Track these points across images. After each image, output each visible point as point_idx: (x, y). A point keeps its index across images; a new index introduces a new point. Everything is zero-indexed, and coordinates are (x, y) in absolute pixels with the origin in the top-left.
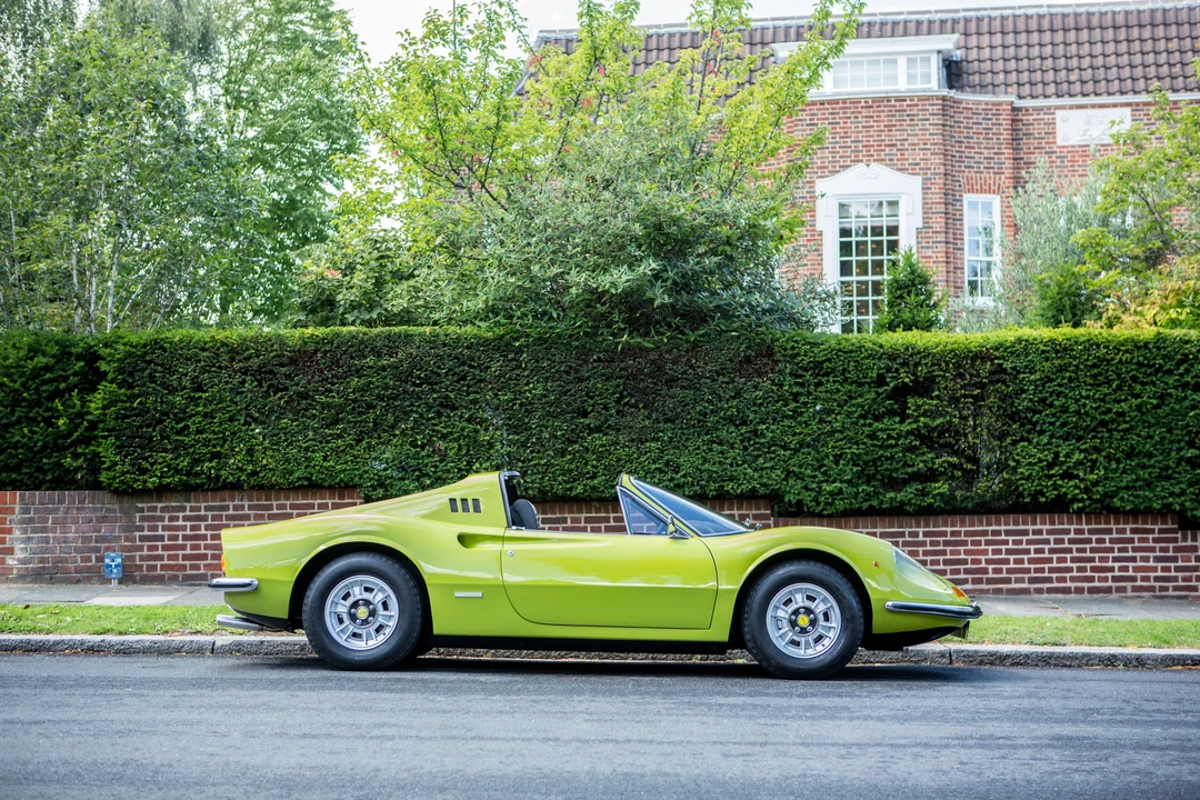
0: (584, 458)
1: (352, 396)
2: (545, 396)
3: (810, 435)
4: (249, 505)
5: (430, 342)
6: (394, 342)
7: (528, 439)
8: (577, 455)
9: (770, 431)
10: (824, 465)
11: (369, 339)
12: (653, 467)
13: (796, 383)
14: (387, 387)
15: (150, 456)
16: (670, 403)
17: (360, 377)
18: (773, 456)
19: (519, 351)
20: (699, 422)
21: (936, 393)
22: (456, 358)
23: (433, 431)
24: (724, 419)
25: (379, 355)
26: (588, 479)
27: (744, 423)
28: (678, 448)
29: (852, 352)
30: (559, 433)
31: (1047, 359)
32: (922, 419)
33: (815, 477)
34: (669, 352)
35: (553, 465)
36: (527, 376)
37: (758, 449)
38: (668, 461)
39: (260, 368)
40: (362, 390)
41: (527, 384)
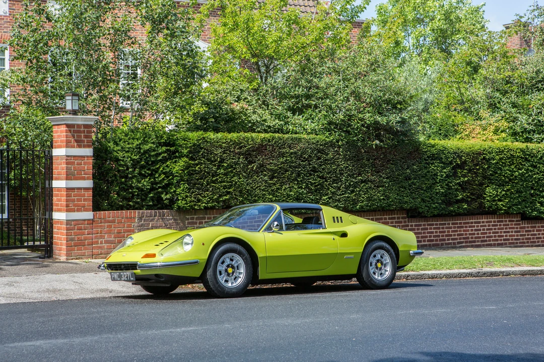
0: (359, 194)
1: (280, 166)
2: (347, 167)
3: (429, 184)
5: (308, 142)
6: (294, 142)
7: (340, 186)
8: (357, 192)
9: (417, 183)
10: (433, 197)
11: (285, 140)
12: (382, 198)
13: (426, 163)
14: (293, 162)
15: (202, 193)
16: (388, 171)
17: (283, 158)
18: (418, 193)
19: (339, 147)
21: (466, 167)
22: (317, 149)
23: (308, 182)
25: (290, 147)
27: (410, 179)
28: (390, 190)
29: (444, 150)
30: (352, 183)
31: (497, 155)
32: (461, 178)
33: (430, 201)
36: (342, 158)
37: (413, 190)
38: (387, 195)
39: (246, 152)
40: (284, 163)
41: (341, 162)
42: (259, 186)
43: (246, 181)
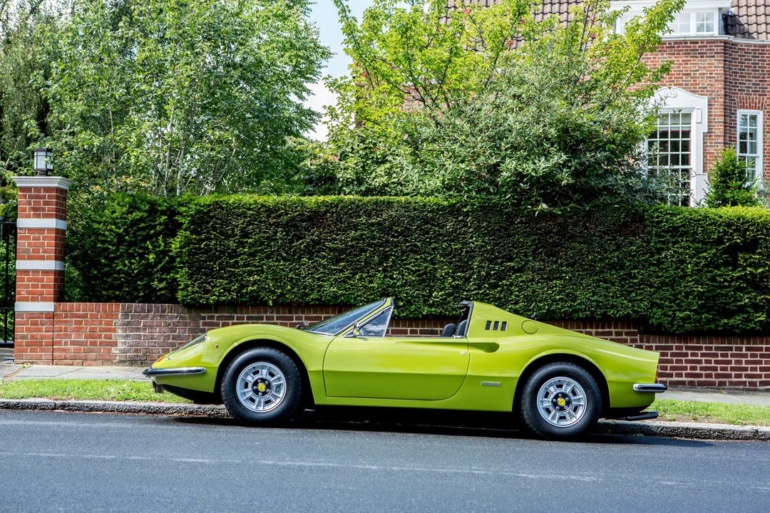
0: (509, 290)
1: (350, 243)
2: (483, 246)
3: (668, 277)
4: (277, 317)
5: (405, 207)
6: (380, 207)
7: (470, 277)
8: (505, 288)
9: (640, 274)
10: (678, 299)
11: (362, 205)
12: (558, 297)
13: (660, 242)
14: (374, 238)
15: (212, 281)
16: (570, 253)
17: (356, 231)
18: (642, 291)
19: (467, 214)
20: (590, 267)
21: (760, 250)
22: (422, 218)
24: (608, 265)
25: (369, 216)
26: (512, 304)
27: (622, 268)
28: (576, 285)
29: (700, 220)
30: (493, 272)
32: (748, 269)
33: (672, 307)
34: (571, 217)
35: (488, 295)
36: (472, 232)
37: (631, 287)
38: (568, 293)
39: (287, 222)
40: (358, 239)
41: (471, 238)
42: (312, 274)
43: (289, 264)
